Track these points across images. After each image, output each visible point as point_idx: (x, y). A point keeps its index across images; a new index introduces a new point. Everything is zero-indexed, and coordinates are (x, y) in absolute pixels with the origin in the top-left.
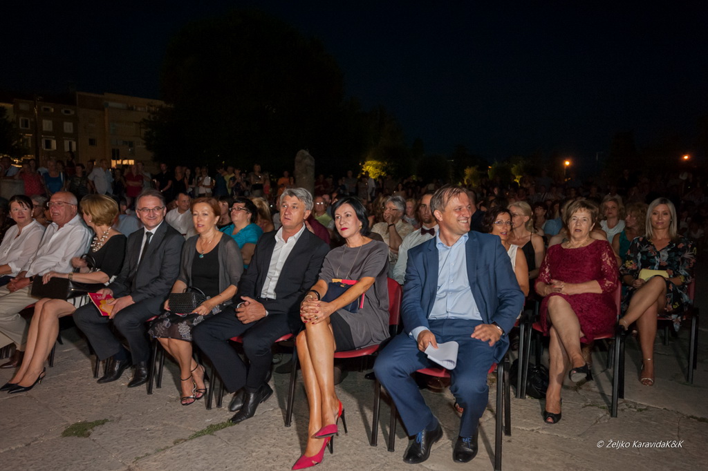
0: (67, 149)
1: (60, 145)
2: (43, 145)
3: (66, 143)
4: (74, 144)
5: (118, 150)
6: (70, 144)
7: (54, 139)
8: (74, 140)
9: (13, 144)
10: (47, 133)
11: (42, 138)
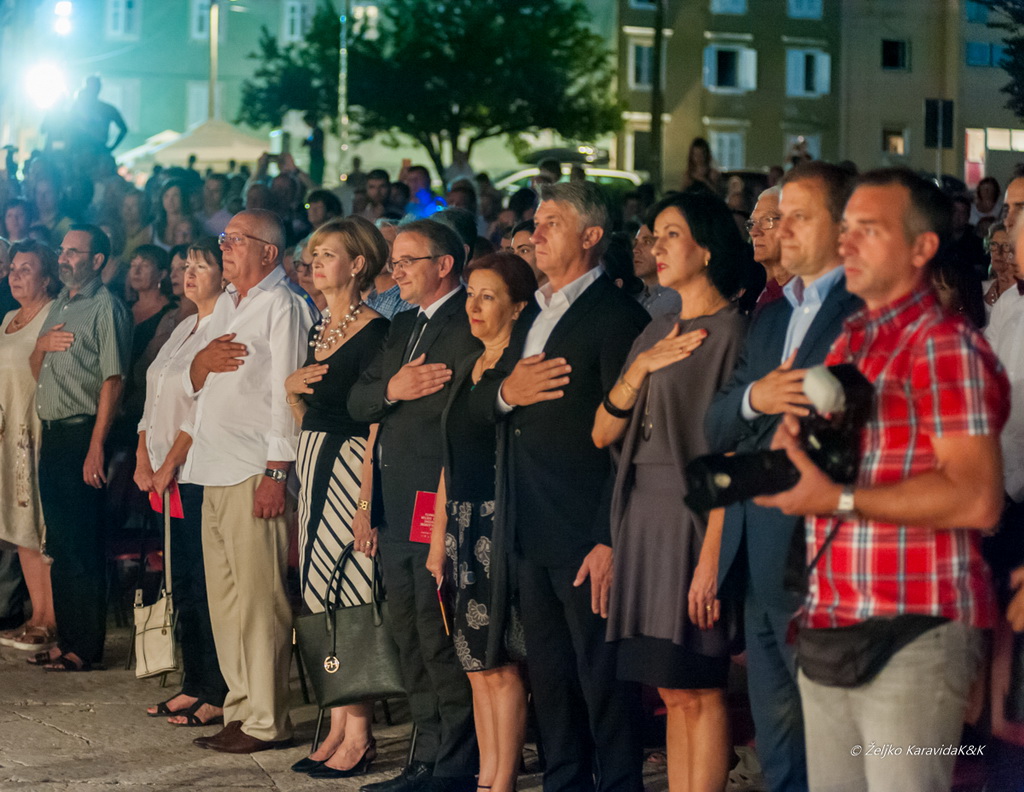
0: (795, 87)
1: (771, 69)
2: (709, 69)
3: (795, 61)
4: (823, 63)
5: (948, 106)
6: (810, 62)
7: (749, 45)
8: (826, 50)
9: (572, 91)
10: (723, 23)
11: (706, 42)
